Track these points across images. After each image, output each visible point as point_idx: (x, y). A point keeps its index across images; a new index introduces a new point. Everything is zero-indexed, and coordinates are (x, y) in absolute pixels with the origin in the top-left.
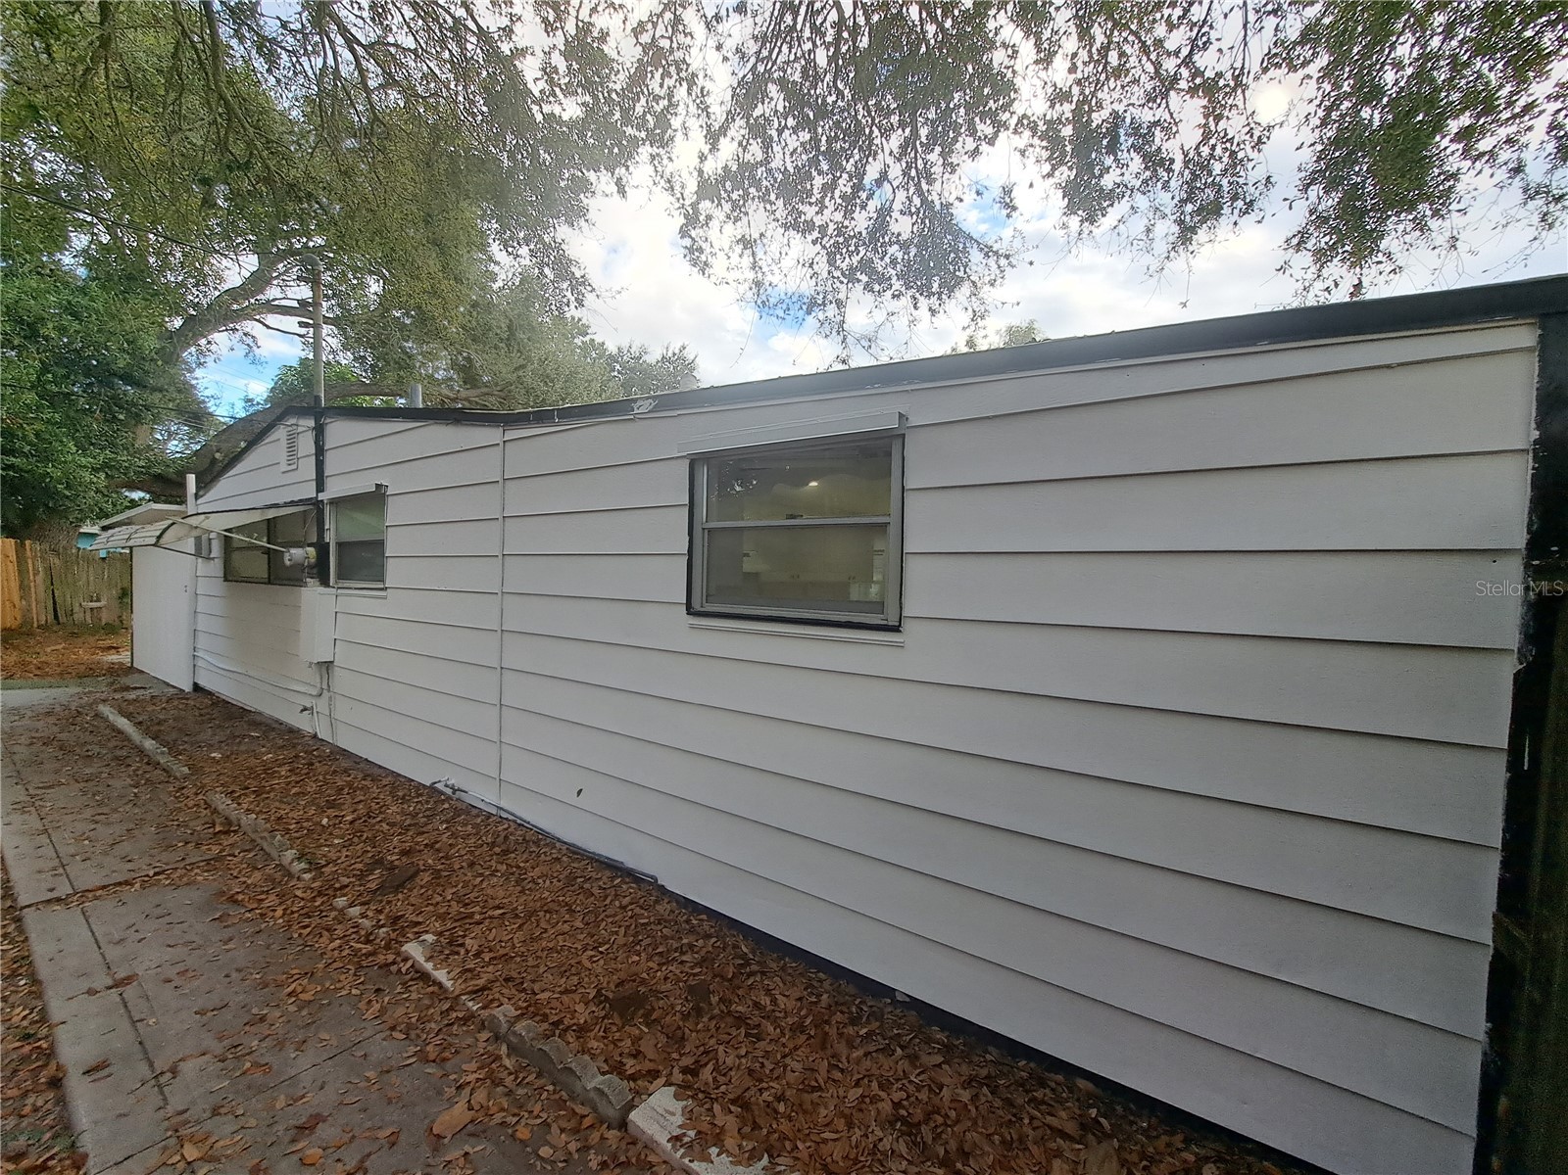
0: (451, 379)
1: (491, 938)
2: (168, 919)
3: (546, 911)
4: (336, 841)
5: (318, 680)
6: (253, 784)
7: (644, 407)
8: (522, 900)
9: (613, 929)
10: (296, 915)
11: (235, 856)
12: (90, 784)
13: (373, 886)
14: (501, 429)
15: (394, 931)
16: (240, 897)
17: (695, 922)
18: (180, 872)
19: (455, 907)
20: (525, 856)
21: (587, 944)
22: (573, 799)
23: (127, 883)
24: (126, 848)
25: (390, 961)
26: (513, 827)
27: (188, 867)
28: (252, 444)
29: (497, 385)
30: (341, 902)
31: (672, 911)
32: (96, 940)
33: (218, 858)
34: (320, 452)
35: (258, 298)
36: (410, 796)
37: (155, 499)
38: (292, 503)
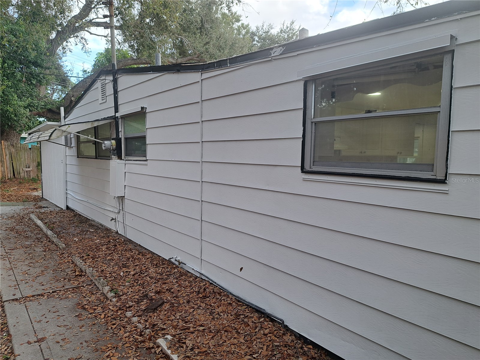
0: (173, 53)
1: (198, 341)
2: (57, 314)
3: (225, 331)
4: (127, 284)
5: (118, 205)
6: (91, 254)
7: (277, 52)
8: (213, 323)
9: (260, 346)
10: (110, 318)
11: (84, 287)
12: (28, 249)
13: (143, 308)
14: (200, 73)
15: (153, 331)
16: (86, 307)
17: (306, 349)
18: (62, 292)
19: (181, 323)
20: (214, 300)
21: (247, 352)
22: (238, 272)
23: (42, 295)
24: (41, 279)
25: (151, 346)
26: (208, 284)
27: (65, 290)
28: (86, 91)
29: (195, 54)
30: (129, 314)
31: (293, 341)
32: (30, 319)
33: (77, 288)
34: (116, 92)
35: (86, 19)
36: (159, 264)
37: (49, 120)
38: (105, 119)
